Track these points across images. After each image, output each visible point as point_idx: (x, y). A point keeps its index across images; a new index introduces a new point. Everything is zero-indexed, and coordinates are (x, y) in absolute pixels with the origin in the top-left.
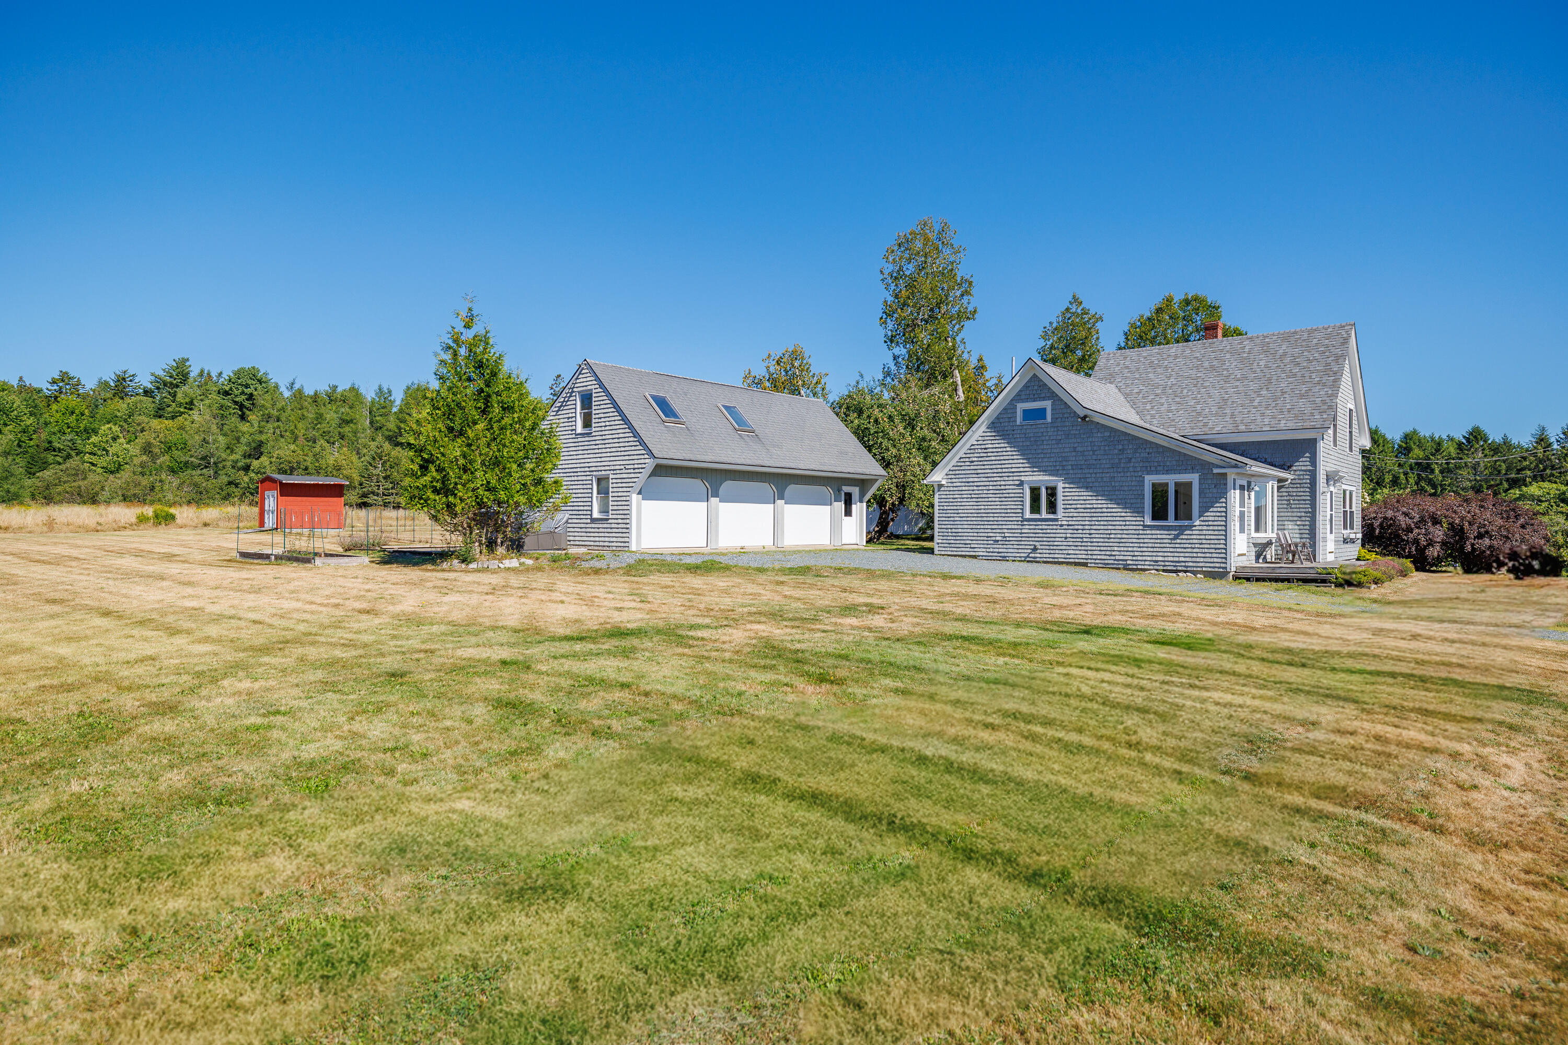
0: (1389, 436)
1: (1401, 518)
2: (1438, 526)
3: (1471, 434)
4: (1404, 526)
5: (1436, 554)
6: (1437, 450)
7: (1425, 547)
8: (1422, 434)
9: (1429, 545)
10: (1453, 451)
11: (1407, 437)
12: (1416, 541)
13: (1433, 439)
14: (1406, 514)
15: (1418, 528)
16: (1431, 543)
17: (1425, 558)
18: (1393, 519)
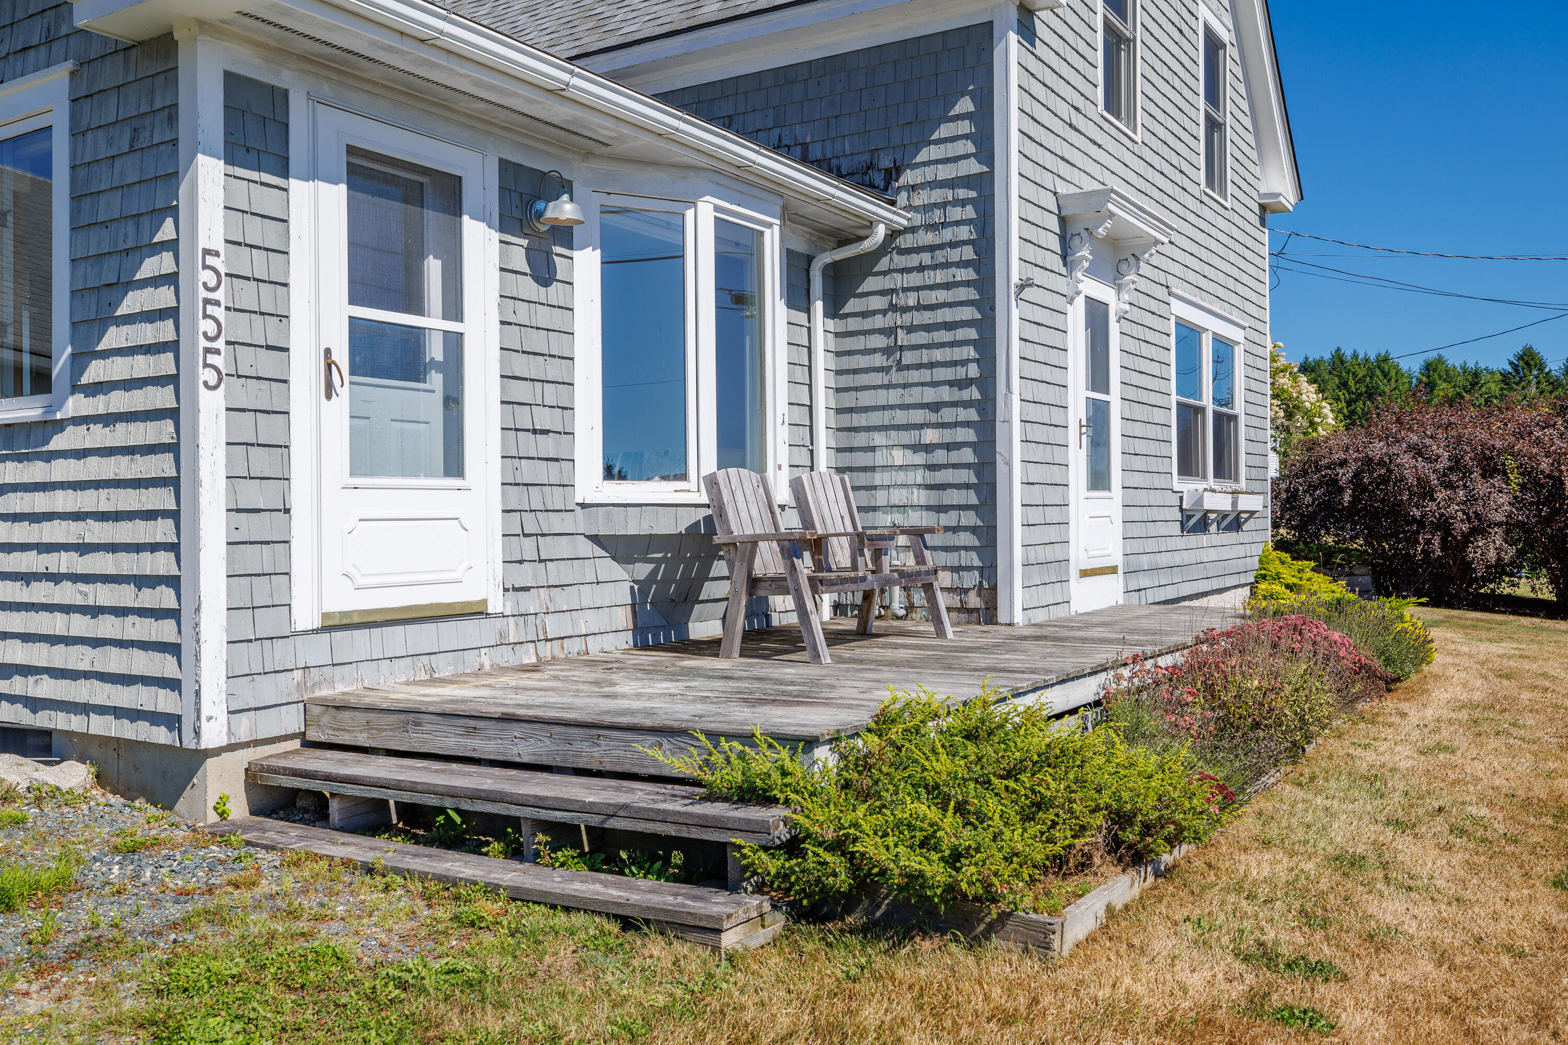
0: (1404, 365)
1: (1406, 459)
2: (1497, 481)
3: (1521, 358)
4: (1412, 480)
5: (1492, 555)
6: (1474, 385)
7: (1467, 538)
8: (1450, 362)
9: (1474, 531)
10: (1495, 388)
11: (1429, 368)
12: (1444, 525)
13: (1465, 371)
14: (1418, 451)
15: (1450, 486)
16: (1480, 528)
17: (1467, 566)
18: (1386, 463)
